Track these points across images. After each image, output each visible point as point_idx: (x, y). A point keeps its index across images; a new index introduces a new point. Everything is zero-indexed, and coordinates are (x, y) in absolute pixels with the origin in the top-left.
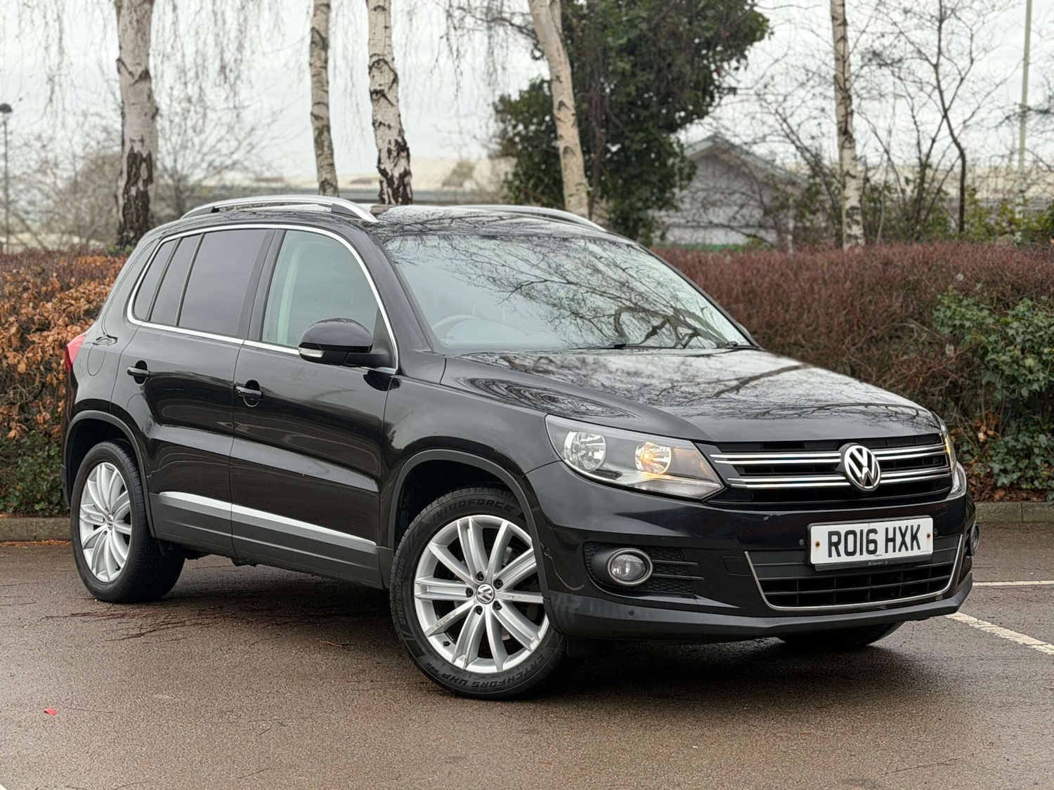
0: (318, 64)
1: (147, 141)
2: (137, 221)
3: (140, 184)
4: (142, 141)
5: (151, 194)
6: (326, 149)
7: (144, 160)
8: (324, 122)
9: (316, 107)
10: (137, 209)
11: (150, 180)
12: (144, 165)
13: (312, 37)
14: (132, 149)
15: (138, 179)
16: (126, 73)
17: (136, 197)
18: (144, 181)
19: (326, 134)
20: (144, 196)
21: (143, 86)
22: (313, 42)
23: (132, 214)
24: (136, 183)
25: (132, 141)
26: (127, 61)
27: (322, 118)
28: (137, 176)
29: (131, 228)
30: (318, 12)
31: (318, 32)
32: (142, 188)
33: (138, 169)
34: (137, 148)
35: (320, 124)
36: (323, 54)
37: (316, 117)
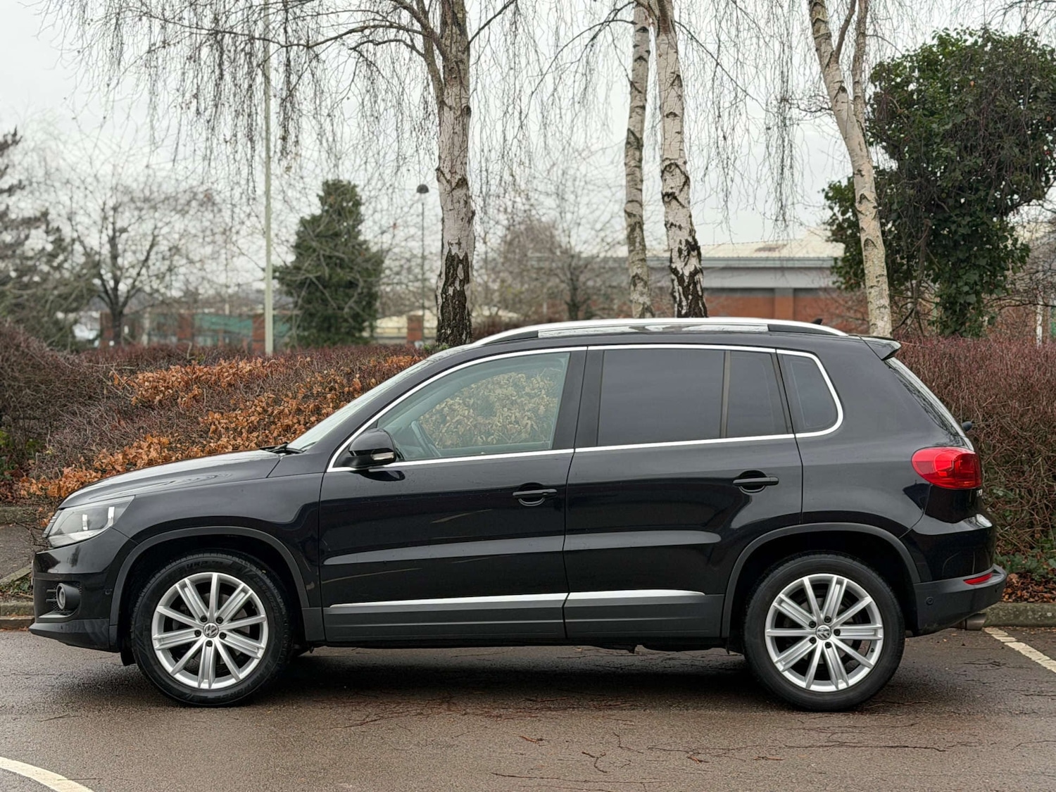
0: (633, 163)
1: (464, 245)
2: (454, 319)
3: (457, 284)
4: (459, 244)
5: (468, 293)
6: (637, 245)
7: (461, 261)
8: (637, 219)
9: (629, 205)
10: (454, 308)
11: (466, 280)
12: (461, 266)
13: (628, 138)
14: (450, 251)
15: (455, 279)
16: (444, 182)
17: (453, 297)
18: (461, 281)
19: (638, 230)
20: (461, 295)
21: (459, 193)
22: (628, 143)
23: (449, 313)
24: (453, 283)
25: (450, 244)
26: (446, 171)
27: (635, 216)
28: (455, 277)
29: (449, 325)
30: (634, 114)
31: (633, 134)
32: (458, 288)
33: (455, 270)
34: (455, 250)
35: (633, 220)
36: (637, 153)
37: (629, 215)
